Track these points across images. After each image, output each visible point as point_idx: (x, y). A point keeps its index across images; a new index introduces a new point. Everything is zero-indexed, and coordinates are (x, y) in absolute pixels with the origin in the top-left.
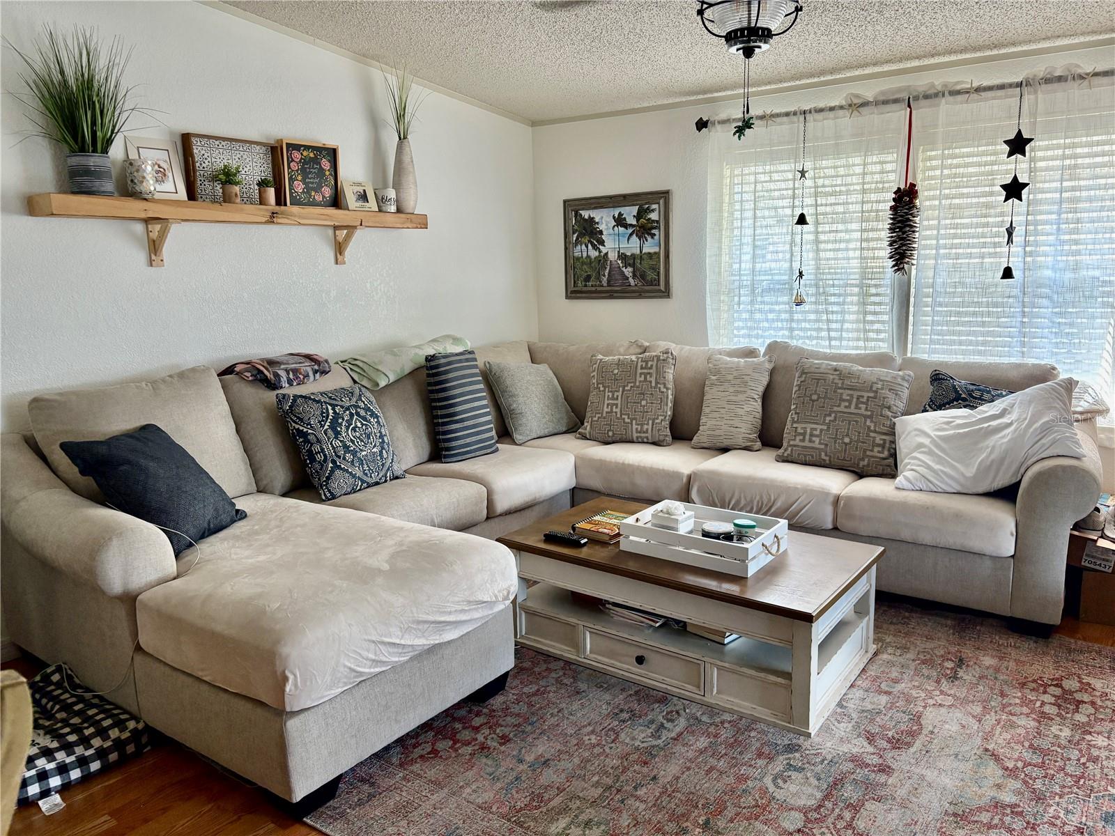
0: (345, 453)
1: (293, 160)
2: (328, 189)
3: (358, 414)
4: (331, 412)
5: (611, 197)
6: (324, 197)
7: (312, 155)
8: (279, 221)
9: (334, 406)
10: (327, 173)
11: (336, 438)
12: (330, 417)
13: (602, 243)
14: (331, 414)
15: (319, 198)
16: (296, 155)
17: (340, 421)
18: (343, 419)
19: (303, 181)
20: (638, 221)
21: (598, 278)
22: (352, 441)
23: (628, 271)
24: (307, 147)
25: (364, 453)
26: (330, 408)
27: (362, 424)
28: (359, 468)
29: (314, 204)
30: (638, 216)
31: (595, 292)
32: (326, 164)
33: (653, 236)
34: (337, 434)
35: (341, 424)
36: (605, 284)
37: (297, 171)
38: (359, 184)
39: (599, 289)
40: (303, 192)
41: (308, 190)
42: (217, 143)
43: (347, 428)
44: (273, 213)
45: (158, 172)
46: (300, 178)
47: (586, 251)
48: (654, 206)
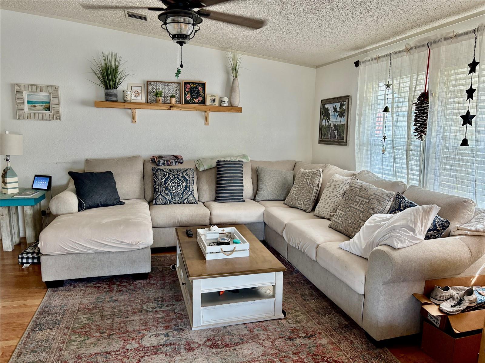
0: (165, 190)
1: (187, 88)
2: (201, 98)
3: (178, 178)
4: (167, 175)
5: (334, 98)
6: (199, 101)
7: (195, 86)
8: (173, 109)
9: (169, 174)
10: (201, 92)
11: (165, 185)
12: (166, 177)
13: (329, 119)
14: (167, 176)
15: (197, 101)
16: (188, 86)
17: (169, 179)
18: (170, 179)
19: (191, 95)
20: (340, 109)
21: (328, 135)
22: (170, 187)
23: (336, 132)
24: (193, 83)
25: (174, 192)
26: (168, 174)
27: (178, 182)
28: (169, 196)
29: (195, 103)
30: (340, 108)
31: (326, 141)
32: (201, 89)
33: (344, 116)
34: (166, 183)
35: (169, 180)
36: (329, 138)
37: (188, 92)
38: (214, 96)
39: (327, 140)
40: (190, 99)
41: (192, 98)
42: (159, 83)
43: (171, 182)
44: (171, 106)
45: (137, 94)
46: (189, 94)
47: (325, 123)
48: (345, 103)
